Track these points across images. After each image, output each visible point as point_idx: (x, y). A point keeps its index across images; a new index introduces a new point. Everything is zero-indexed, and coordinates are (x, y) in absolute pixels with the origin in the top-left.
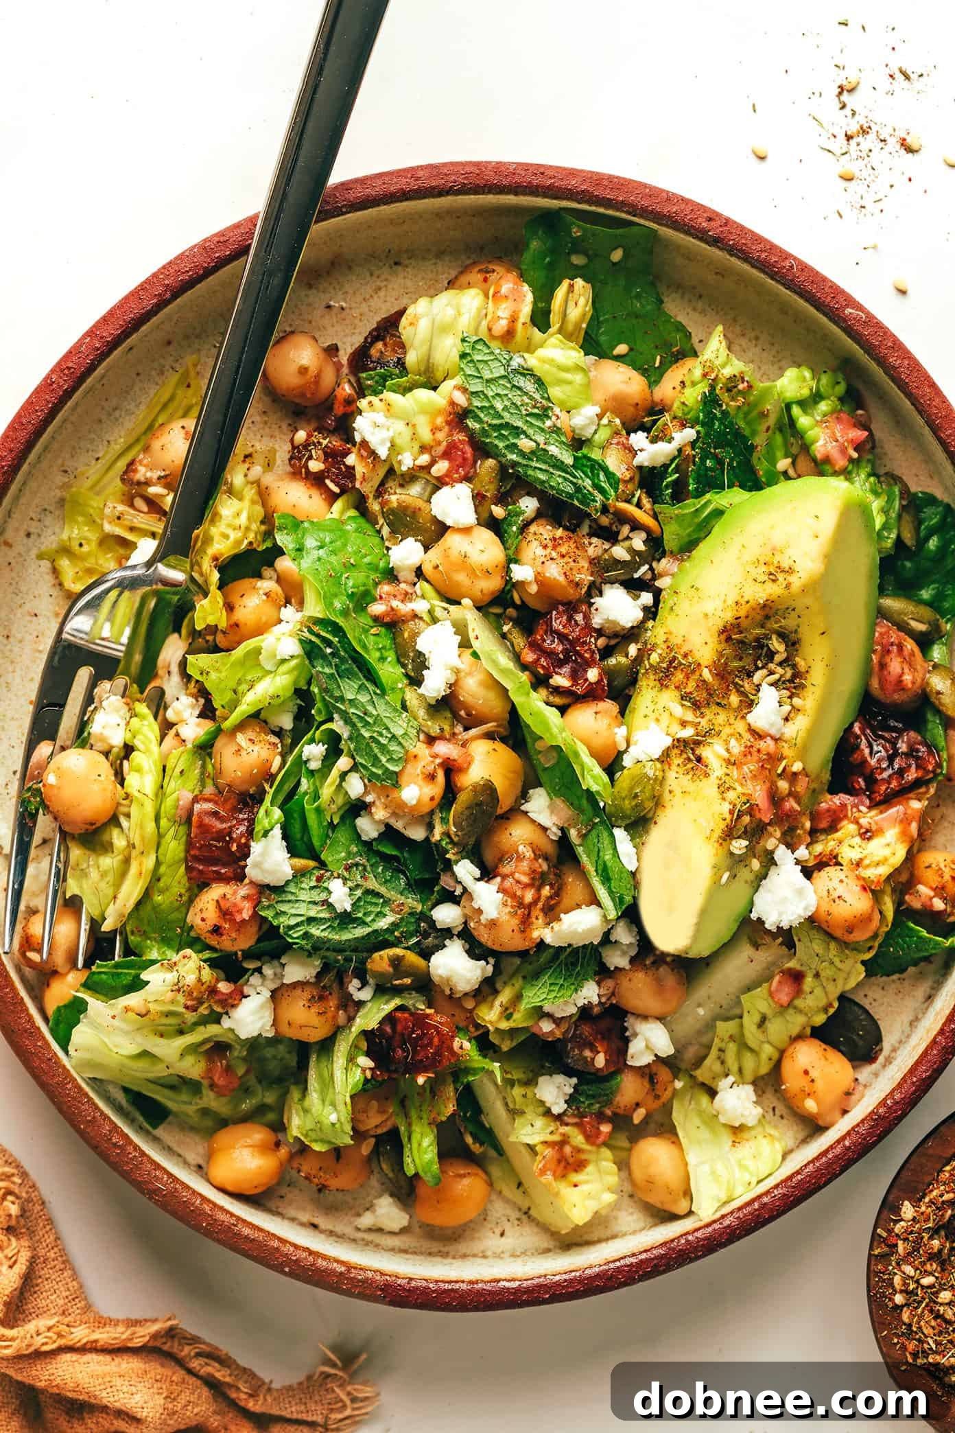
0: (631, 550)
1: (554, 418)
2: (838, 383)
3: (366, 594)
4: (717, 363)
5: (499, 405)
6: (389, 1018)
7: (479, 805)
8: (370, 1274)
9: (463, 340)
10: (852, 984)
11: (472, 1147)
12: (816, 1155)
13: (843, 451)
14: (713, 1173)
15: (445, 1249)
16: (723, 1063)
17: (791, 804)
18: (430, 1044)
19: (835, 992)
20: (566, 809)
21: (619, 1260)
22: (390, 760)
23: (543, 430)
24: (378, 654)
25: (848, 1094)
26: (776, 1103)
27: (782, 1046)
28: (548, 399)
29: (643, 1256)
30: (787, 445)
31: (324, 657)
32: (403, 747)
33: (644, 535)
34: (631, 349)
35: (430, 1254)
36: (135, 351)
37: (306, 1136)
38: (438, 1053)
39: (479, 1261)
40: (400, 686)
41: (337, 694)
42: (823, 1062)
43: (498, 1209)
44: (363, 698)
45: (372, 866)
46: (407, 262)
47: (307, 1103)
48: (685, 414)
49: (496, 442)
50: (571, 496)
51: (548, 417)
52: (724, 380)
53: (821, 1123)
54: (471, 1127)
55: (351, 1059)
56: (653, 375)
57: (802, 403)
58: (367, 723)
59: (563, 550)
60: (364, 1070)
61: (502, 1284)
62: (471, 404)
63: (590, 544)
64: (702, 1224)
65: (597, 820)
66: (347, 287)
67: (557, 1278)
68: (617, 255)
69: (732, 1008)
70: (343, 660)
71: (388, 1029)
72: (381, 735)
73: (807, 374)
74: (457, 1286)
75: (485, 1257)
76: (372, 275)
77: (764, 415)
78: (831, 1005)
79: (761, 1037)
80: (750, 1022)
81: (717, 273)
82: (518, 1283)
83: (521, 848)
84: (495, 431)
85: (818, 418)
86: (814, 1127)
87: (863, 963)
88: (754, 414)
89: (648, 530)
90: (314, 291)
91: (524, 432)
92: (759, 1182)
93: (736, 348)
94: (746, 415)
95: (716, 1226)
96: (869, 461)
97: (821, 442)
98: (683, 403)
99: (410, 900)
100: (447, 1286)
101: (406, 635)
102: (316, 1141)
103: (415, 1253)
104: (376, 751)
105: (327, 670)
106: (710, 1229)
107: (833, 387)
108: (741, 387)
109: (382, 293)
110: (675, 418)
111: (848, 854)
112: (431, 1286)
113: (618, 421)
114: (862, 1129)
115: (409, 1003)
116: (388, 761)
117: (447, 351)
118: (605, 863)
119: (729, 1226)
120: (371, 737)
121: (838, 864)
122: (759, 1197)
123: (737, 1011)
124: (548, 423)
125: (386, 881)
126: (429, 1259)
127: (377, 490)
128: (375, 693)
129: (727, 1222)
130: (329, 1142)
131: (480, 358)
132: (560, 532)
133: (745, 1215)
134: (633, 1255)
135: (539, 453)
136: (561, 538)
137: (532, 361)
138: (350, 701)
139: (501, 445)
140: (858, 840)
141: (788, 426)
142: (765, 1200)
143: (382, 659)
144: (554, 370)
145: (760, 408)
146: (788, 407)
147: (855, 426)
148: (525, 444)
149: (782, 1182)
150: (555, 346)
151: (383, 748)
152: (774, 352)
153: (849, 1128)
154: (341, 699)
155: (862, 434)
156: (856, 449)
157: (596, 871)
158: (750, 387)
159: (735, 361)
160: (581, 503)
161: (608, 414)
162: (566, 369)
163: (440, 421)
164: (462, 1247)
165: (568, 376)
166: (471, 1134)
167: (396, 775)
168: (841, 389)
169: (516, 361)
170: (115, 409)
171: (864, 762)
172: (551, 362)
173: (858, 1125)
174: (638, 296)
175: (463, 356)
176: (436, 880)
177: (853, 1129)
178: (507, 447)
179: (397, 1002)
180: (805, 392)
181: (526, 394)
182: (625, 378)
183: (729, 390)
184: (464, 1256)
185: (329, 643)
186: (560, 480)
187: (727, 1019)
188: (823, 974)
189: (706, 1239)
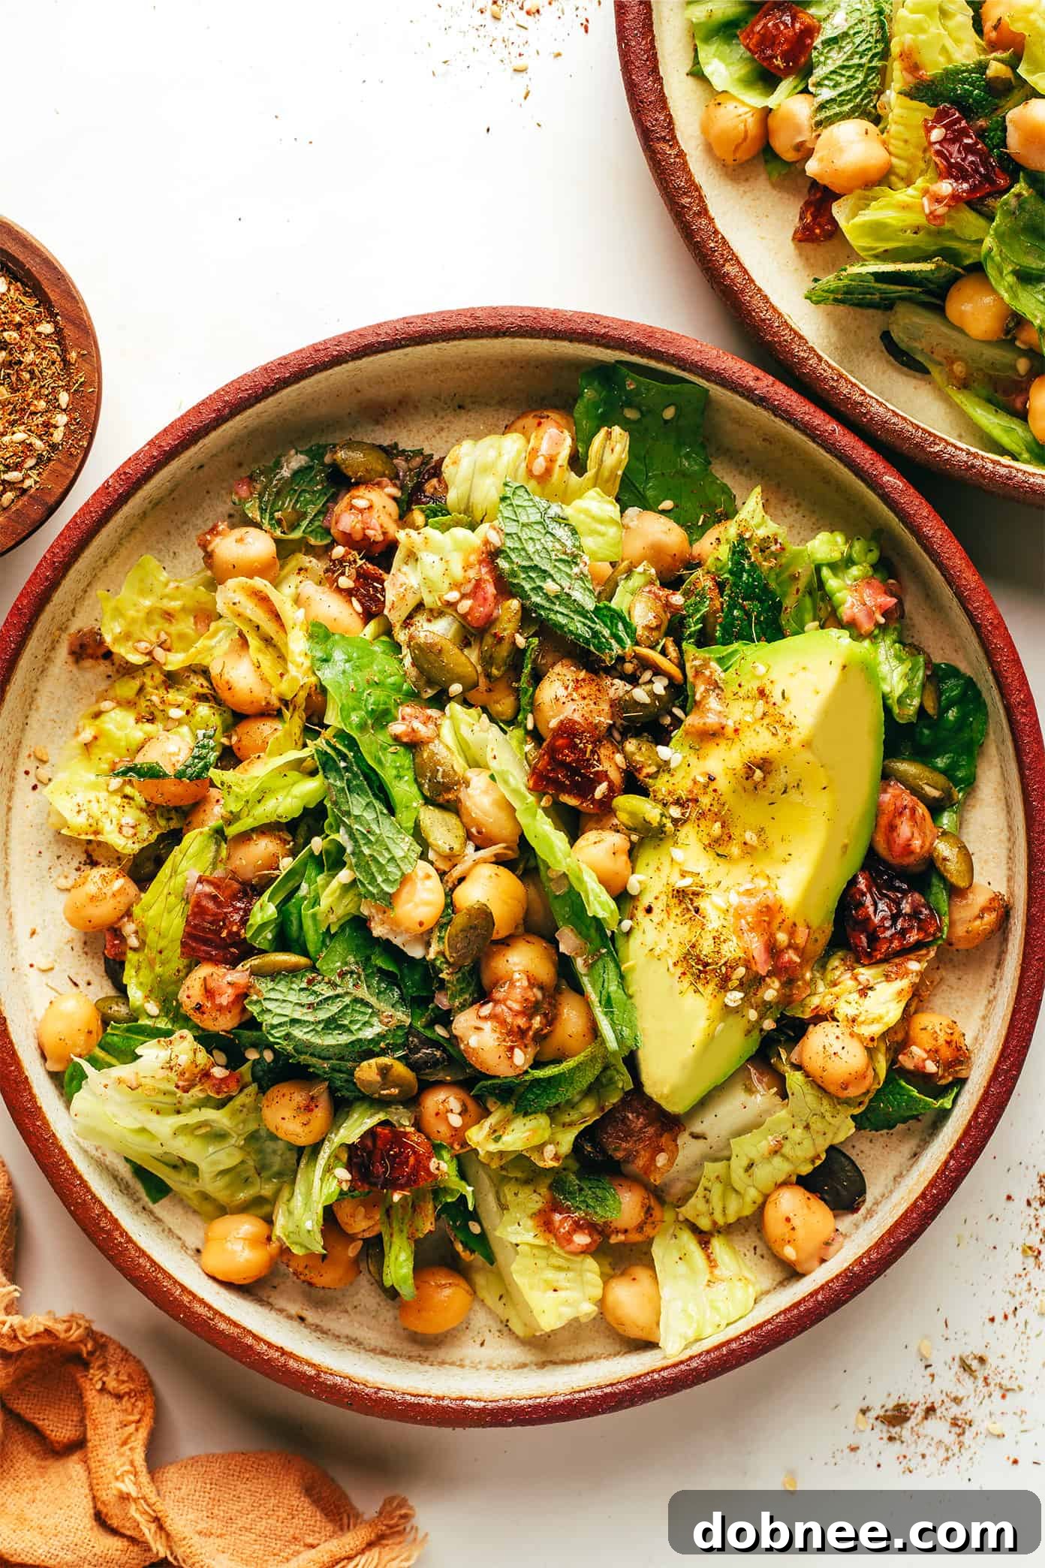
0: (652, 695)
1: (581, 565)
2: (871, 551)
3: (386, 712)
4: (753, 523)
5: (531, 549)
6: (371, 1133)
7: (474, 928)
8: (338, 1380)
9: (506, 485)
10: (841, 1138)
11: (463, 1254)
12: (788, 1305)
13: (870, 615)
14: (684, 1311)
15: (425, 1354)
16: (707, 1201)
17: (792, 956)
18: (407, 1163)
19: (823, 1144)
20: (573, 938)
21: (584, 1391)
22: (385, 881)
23: (569, 576)
24: (394, 772)
25: (827, 1244)
26: (758, 1243)
27: (768, 1192)
28: (579, 548)
29: (608, 1390)
30: (816, 609)
31: (337, 770)
32: (401, 869)
33: (666, 682)
34: (676, 506)
35: (410, 1358)
36: (206, 469)
37: (288, 1237)
38: (416, 1170)
39: (455, 1370)
40: (415, 805)
41: (344, 808)
42: (806, 1211)
43: (481, 1319)
44: (369, 816)
45: (367, 976)
46: (470, 406)
47: (292, 1204)
48: (717, 569)
49: (523, 583)
50: (587, 641)
51: (576, 564)
52: (758, 541)
53: (799, 1269)
54: (460, 1236)
55: (329, 1170)
56: (694, 531)
57: (833, 567)
58: (370, 841)
59: (585, 692)
60: (340, 1182)
61: (467, 1403)
62: (504, 544)
63: (612, 685)
64: (670, 1362)
65: (604, 951)
66: (411, 426)
67: (523, 1402)
68: (669, 413)
69: (722, 1150)
70: (355, 776)
71: (369, 1143)
72: (382, 855)
73: (839, 538)
74: (423, 1400)
75: (462, 1366)
76: (436, 416)
77: (794, 578)
78: (818, 1157)
79: (749, 1181)
80: (738, 1165)
81: (764, 440)
82: (483, 1404)
83: (517, 976)
84: (524, 572)
85: (849, 583)
86: (792, 1273)
87: (853, 1117)
88: (785, 576)
89: (670, 677)
90: (380, 427)
91: (551, 576)
92: (728, 1325)
93: (771, 510)
94: (778, 575)
95: (683, 1367)
96: (895, 629)
97: (848, 605)
98: (718, 559)
99: (400, 1013)
100: (413, 1400)
101: (425, 755)
102: (296, 1243)
103: (395, 1356)
104: (374, 869)
105: (339, 783)
106: (676, 1370)
107: (866, 555)
108: (773, 548)
109: (443, 434)
110: (708, 572)
111: (843, 1010)
112: (398, 1398)
113: (653, 571)
114: (836, 1286)
115: (394, 1119)
116: (383, 881)
117: (487, 492)
118: (608, 993)
119: (696, 1369)
120: (371, 856)
121: (835, 1019)
122: (728, 1342)
123: (726, 1153)
124: (576, 570)
125: (380, 993)
126: (408, 1363)
127: (405, 621)
128: (382, 813)
129: (694, 1365)
130: (307, 1248)
131: (519, 503)
132: (582, 674)
133: (713, 1360)
134: (599, 1387)
135: (564, 598)
136: (584, 680)
137: (568, 511)
138: (356, 816)
139: (527, 587)
140: (856, 996)
141: (817, 589)
142: (734, 1346)
143: (399, 777)
144: (589, 520)
145: (791, 570)
146: (818, 569)
147: (885, 593)
148: (550, 586)
149: (753, 1329)
150: (593, 498)
151: (381, 868)
152: (813, 520)
153: (823, 1281)
154: (348, 814)
155: (891, 601)
156: (883, 615)
157: (600, 1002)
158: (783, 549)
159: (770, 523)
160: (598, 649)
161: (645, 563)
162: (601, 522)
163: (473, 558)
164: (442, 1354)
165: (602, 528)
166: (462, 1243)
167: (391, 896)
168: (874, 556)
169: (555, 510)
170: (184, 523)
171: (868, 919)
172: (587, 512)
173: (832, 1281)
174: (688, 456)
175: (504, 499)
176: (431, 999)
177: (827, 1283)
178: (533, 589)
179: (381, 1116)
180: (836, 556)
181: (559, 540)
182: (665, 529)
183: (762, 551)
184: (443, 1363)
185: (344, 757)
186: (579, 625)
187: (716, 1160)
188: (813, 1126)
189: (671, 1379)
